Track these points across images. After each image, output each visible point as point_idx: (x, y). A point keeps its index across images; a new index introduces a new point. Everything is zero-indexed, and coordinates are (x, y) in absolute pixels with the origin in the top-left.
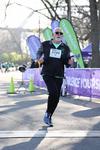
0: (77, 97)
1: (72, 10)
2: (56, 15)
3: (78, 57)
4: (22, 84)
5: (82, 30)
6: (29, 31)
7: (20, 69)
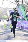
0: (25, 30)
1: (24, 2)
2: (19, 4)
3: (25, 17)
4: (7, 25)
5: (26, 9)
6: (10, 9)
7: (7, 21)
